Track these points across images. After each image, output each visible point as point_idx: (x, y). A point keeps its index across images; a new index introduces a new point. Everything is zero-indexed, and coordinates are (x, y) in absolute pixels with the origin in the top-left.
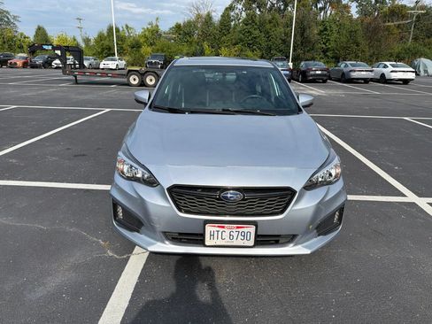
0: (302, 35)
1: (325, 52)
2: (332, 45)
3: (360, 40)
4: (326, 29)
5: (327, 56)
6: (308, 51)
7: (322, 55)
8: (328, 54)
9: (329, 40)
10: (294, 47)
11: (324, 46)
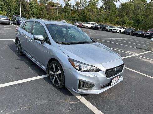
0: (24, 7)
1: (33, 15)
2: (35, 13)
3: (44, 12)
4: (32, 6)
5: (34, 16)
6: (27, 14)
7: (32, 16)
8: (34, 15)
9: (33, 11)
10: (21, 11)
11: (32, 12)
